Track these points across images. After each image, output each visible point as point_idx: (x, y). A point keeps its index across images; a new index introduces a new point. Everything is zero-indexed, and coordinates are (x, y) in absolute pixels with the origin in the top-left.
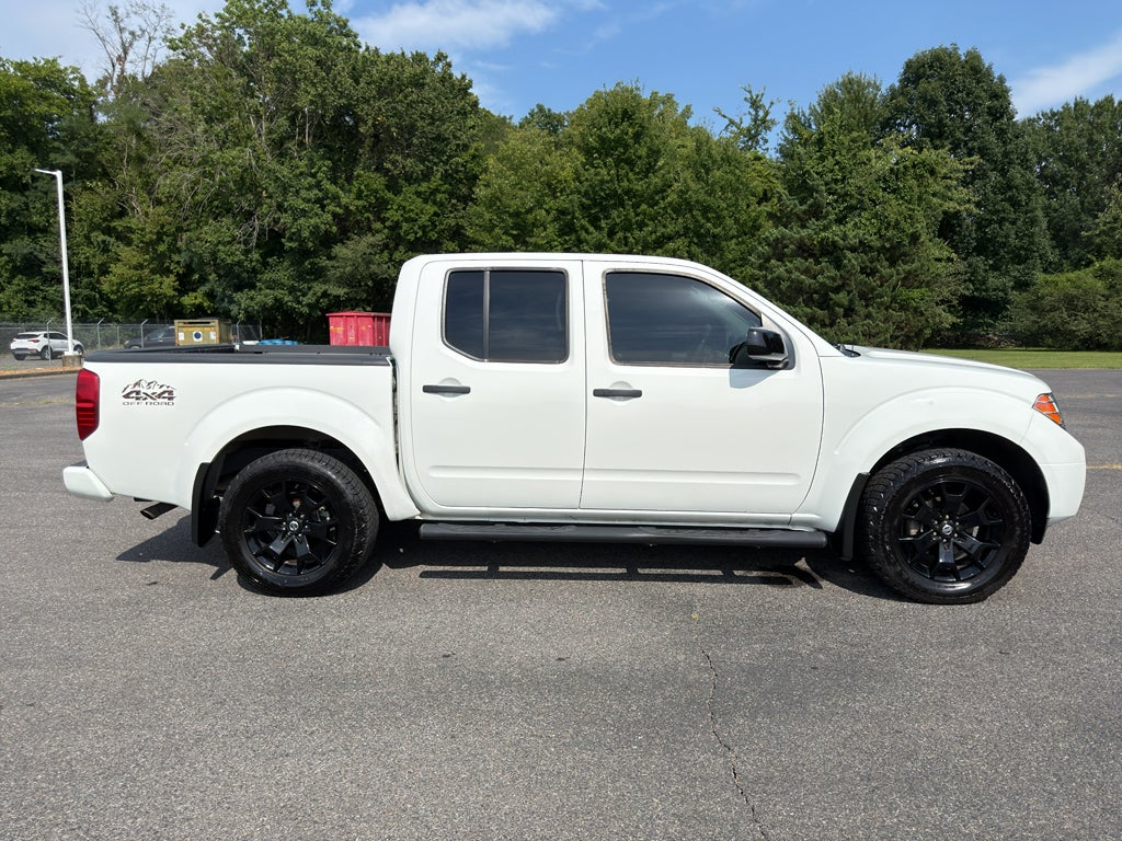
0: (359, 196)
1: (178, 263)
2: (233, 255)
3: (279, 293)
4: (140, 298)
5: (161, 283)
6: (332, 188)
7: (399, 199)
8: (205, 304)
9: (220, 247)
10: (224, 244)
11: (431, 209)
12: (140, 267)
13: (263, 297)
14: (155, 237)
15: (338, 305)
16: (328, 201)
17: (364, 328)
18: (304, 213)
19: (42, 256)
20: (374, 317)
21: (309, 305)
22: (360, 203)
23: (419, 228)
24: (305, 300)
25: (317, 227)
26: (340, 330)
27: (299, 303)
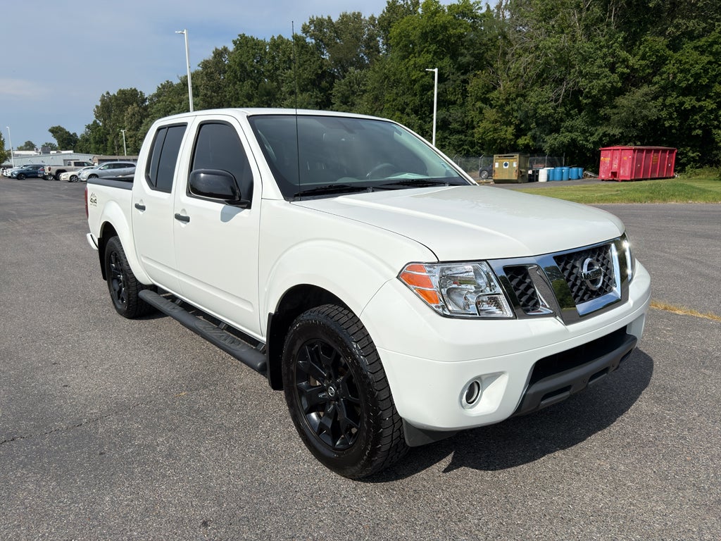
0: (643, 58)
1: (516, 117)
2: (546, 110)
3: (574, 135)
4: (494, 141)
5: (506, 131)
6: (624, 54)
7: (677, 55)
8: (531, 144)
9: (540, 105)
10: (543, 103)
11: (705, 59)
12: (495, 122)
13: (564, 138)
14: (504, 102)
15: (614, 141)
16: (619, 64)
17: (625, 158)
18: (597, 76)
19: (450, 119)
20: (634, 150)
21: (594, 142)
22: (643, 62)
23: (692, 76)
24: (592, 139)
25: (604, 86)
26: (608, 160)
27: (587, 141)
